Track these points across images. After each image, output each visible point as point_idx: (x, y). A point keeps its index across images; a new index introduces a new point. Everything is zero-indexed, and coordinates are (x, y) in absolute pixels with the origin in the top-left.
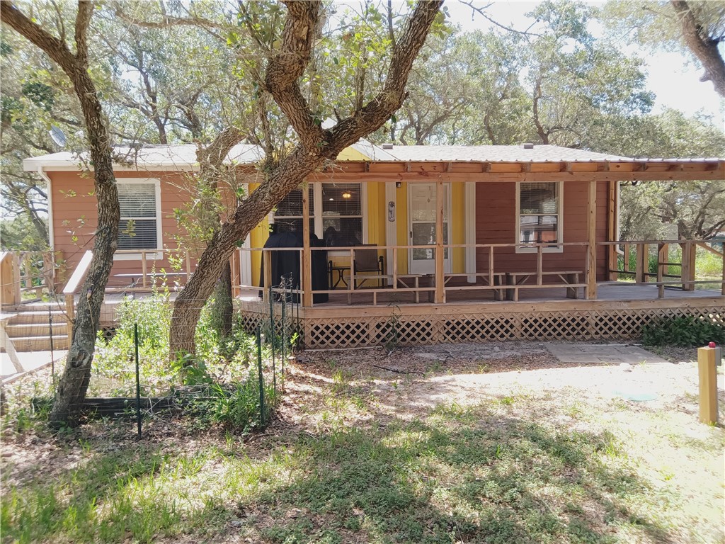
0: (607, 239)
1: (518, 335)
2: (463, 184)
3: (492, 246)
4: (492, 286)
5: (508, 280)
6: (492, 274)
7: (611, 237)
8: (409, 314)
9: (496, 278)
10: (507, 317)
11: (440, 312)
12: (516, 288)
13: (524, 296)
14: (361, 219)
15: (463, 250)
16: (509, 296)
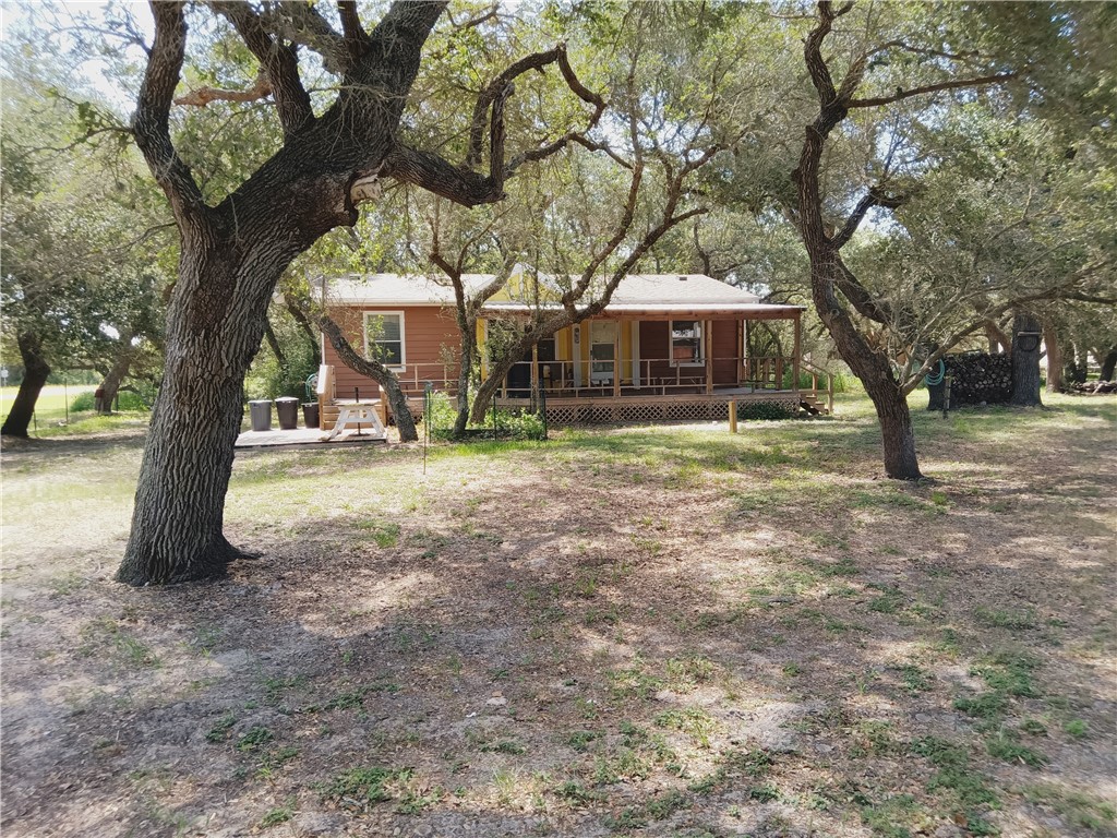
0: (737, 356)
1: (665, 416)
2: (630, 323)
3: (649, 361)
4: (649, 386)
5: (659, 382)
6: (649, 378)
7: (740, 355)
8: (600, 403)
9: (651, 380)
10: (658, 405)
11: (617, 401)
12: (664, 387)
13: (669, 391)
14: (553, 342)
15: (631, 363)
16: (659, 392)
